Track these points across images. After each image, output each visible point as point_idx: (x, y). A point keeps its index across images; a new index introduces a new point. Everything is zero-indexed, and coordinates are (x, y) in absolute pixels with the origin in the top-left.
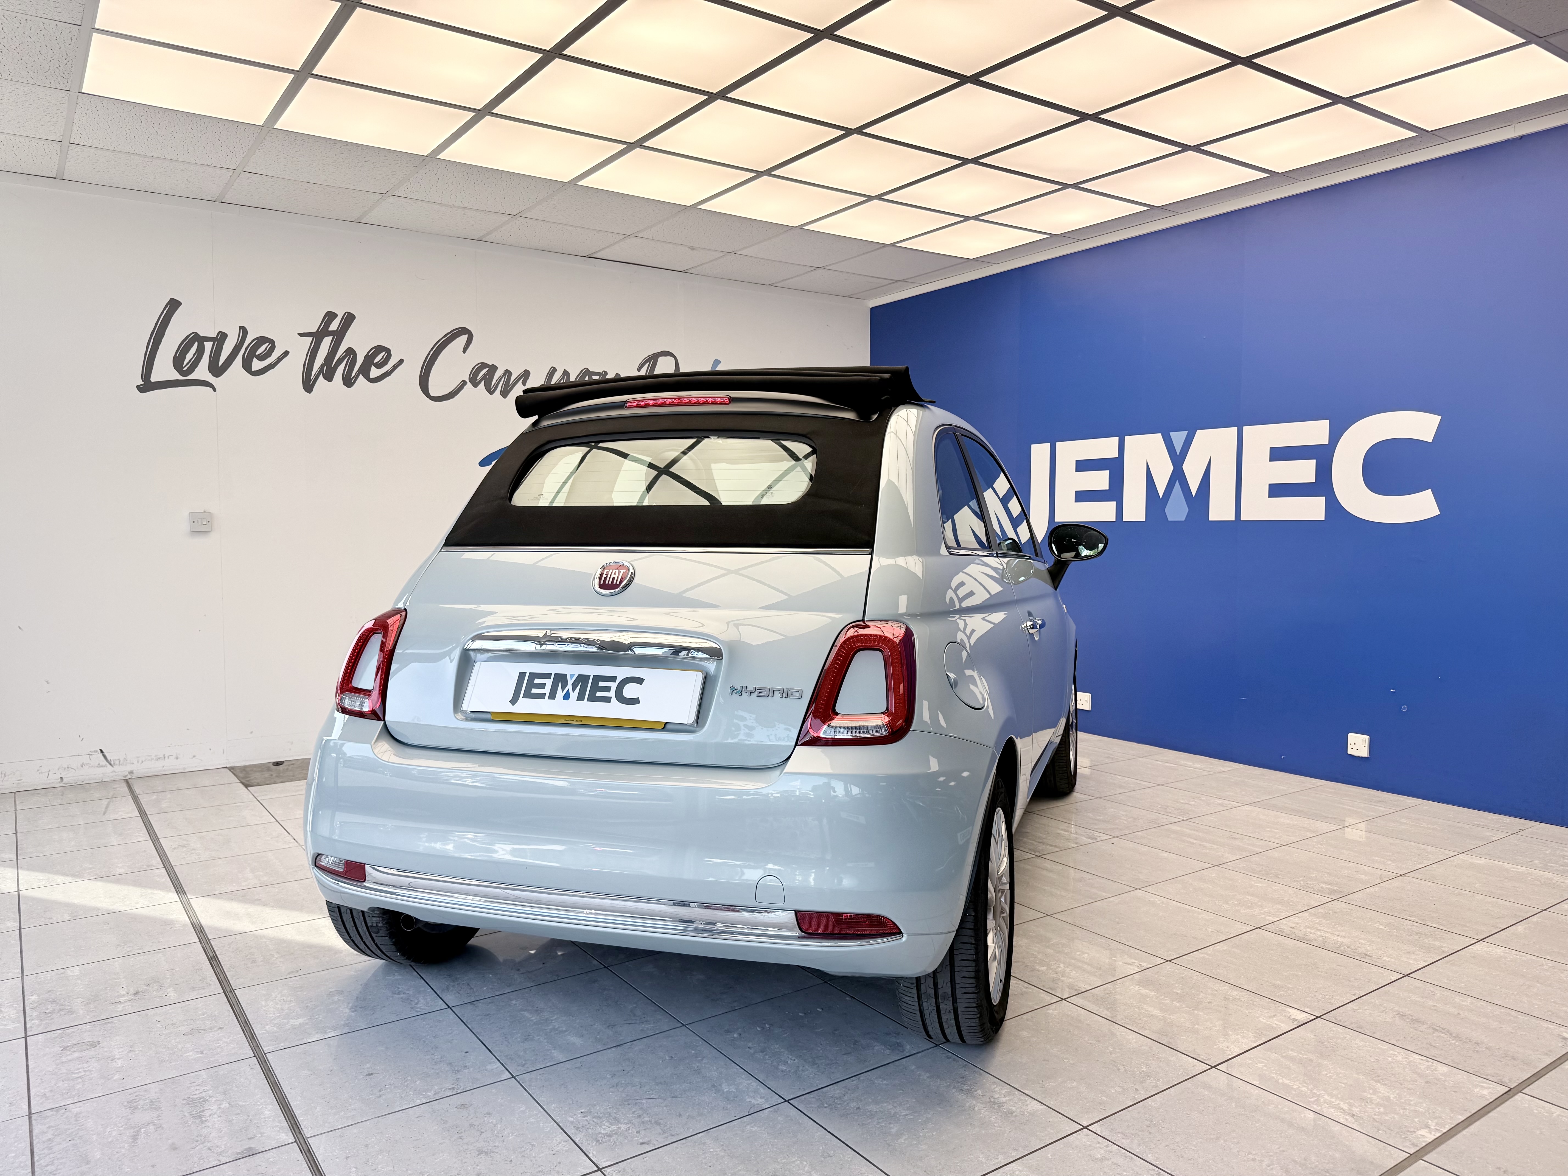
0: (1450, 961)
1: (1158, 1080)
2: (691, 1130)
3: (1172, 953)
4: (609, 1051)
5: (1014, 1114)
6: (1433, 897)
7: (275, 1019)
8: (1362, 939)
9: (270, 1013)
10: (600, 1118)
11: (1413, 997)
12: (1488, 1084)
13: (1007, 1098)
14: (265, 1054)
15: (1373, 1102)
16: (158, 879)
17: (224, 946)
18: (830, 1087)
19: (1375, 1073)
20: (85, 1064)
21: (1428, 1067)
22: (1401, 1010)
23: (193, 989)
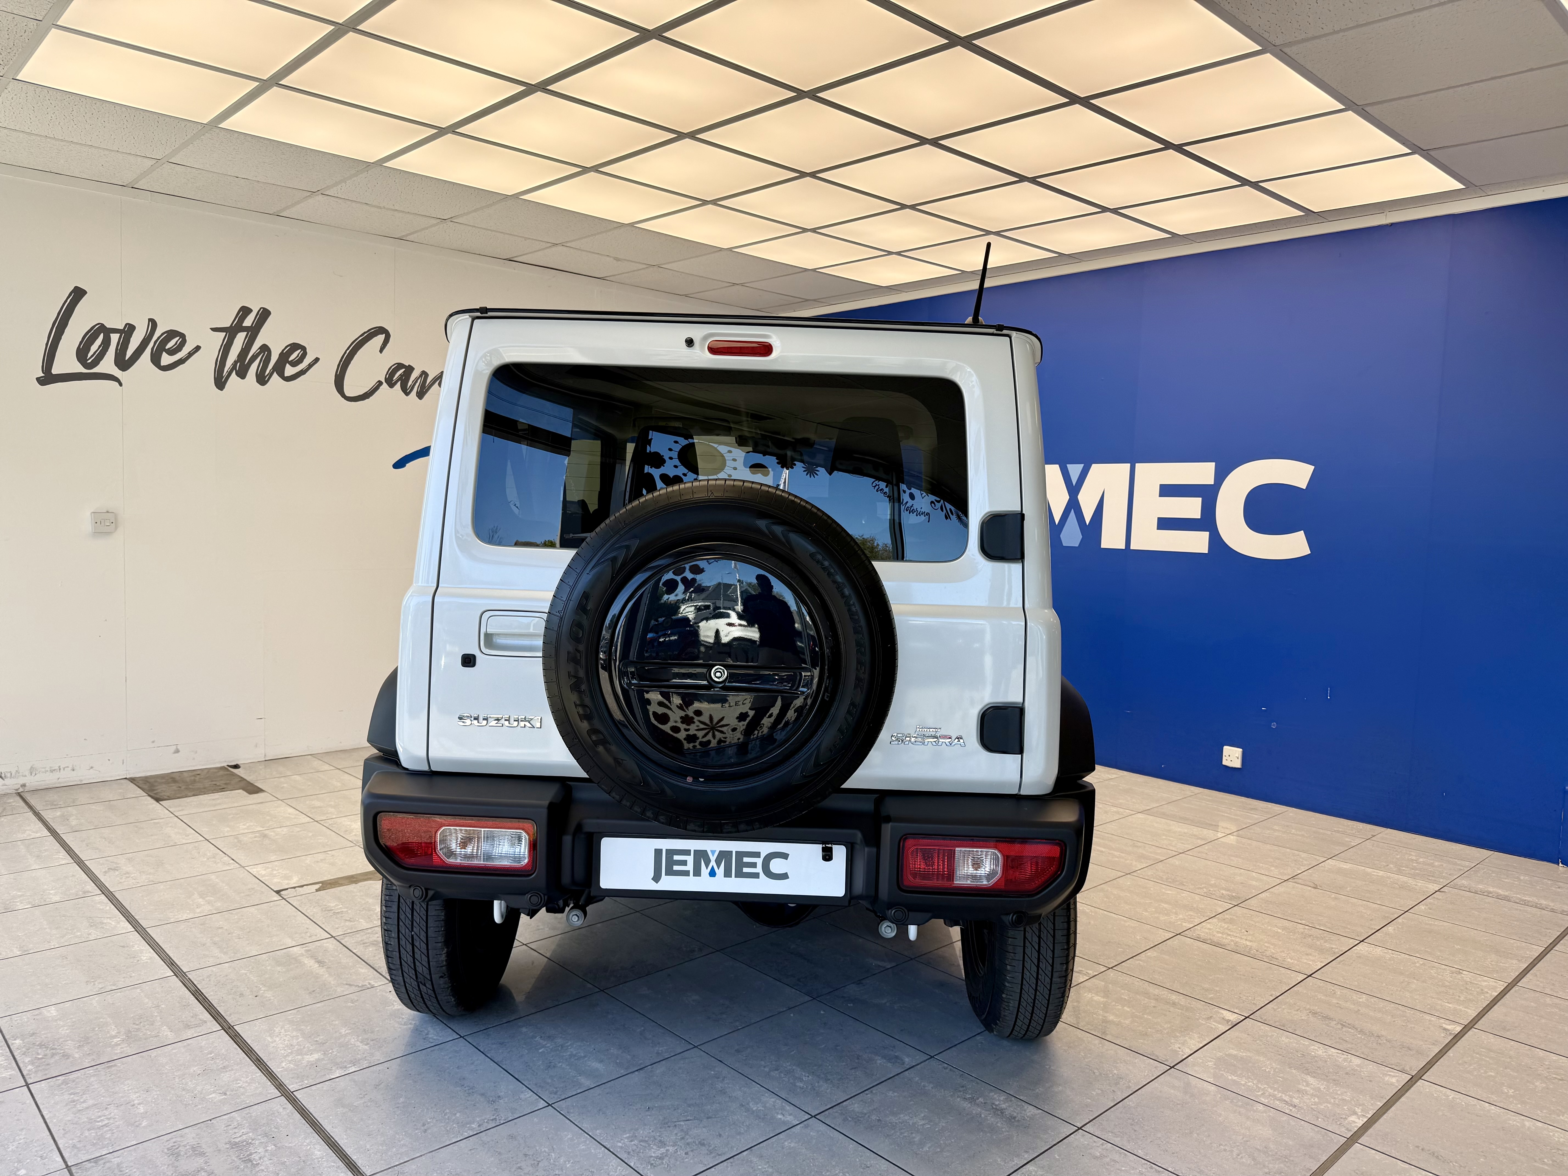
0: (1342, 961)
1: (1130, 1081)
2: (735, 1149)
3: (1112, 961)
4: (633, 1075)
5: (1017, 1119)
6: (1315, 901)
7: (287, 1055)
8: (1266, 942)
9: (281, 1050)
10: (646, 1141)
11: (1320, 996)
12: (1394, 1072)
13: (1007, 1104)
14: (292, 1092)
15: (1308, 1093)
16: (101, 907)
17: (203, 980)
18: (848, 1101)
19: (1304, 1067)
20: (104, 1111)
21: (1345, 1060)
22: (1312, 1008)
23: (188, 1027)
